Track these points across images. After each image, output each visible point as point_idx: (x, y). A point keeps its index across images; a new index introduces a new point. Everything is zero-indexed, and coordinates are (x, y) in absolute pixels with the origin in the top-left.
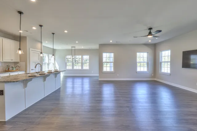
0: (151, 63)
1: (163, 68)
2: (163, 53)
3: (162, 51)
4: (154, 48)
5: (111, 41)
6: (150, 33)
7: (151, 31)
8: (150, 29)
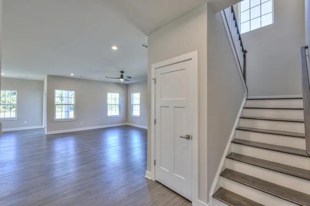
0: (123, 106)
1: (134, 111)
2: (134, 94)
3: (133, 93)
4: (126, 89)
5: (72, 75)
6: (122, 77)
7: (123, 74)
8: (122, 72)
